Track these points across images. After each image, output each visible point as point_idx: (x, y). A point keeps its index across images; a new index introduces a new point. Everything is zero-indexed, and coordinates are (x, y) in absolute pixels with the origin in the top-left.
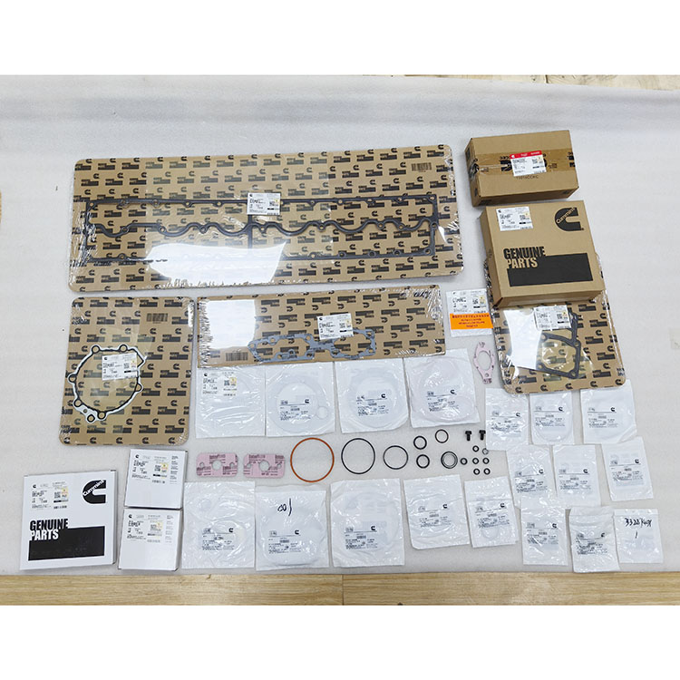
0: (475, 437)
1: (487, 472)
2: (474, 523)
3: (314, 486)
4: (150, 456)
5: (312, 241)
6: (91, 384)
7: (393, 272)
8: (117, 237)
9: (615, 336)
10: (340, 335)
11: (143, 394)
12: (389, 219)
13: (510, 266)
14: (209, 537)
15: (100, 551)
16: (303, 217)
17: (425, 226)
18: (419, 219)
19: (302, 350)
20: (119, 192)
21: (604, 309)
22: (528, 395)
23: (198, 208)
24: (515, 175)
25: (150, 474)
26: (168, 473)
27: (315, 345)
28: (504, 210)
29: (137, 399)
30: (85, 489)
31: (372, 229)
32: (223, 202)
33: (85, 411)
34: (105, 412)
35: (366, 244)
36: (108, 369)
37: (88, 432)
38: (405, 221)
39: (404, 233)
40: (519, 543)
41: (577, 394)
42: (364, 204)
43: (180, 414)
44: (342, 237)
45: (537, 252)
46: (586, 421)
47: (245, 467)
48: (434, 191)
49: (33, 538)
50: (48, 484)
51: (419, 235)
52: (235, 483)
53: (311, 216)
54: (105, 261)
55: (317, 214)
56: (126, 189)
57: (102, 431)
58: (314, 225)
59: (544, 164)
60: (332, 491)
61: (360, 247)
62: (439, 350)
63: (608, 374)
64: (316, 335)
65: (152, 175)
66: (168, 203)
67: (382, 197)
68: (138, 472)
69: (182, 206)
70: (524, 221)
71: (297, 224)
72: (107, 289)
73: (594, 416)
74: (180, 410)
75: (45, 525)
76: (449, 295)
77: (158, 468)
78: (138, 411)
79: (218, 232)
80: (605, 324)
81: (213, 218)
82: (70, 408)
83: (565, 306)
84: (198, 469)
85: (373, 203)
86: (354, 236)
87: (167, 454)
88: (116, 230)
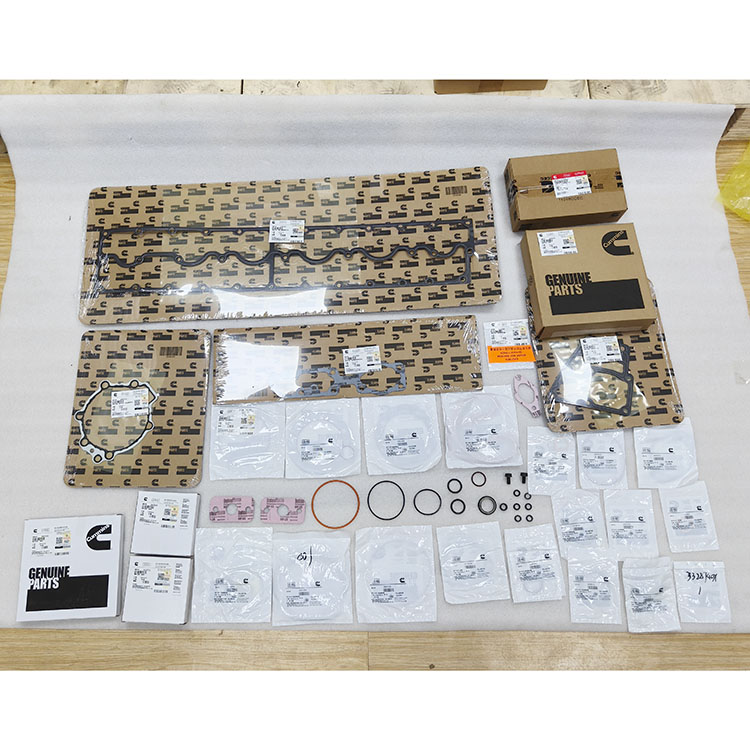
0: (516, 479)
1: (530, 519)
2: (515, 577)
3: (337, 532)
4: (160, 499)
5: (339, 269)
6: (99, 421)
7: (425, 302)
8: (131, 267)
9: (672, 370)
10: (367, 369)
11: (154, 433)
12: (421, 246)
13: (553, 293)
14: (222, 589)
15: (102, 602)
16: (328, 245)
17: (460, 253)
18: (454, 246)
19: (326, 385)
20: (134, 220)
21: (659, 340)
22: (575, 434)
23: (217, 236)
24: (557, 196)
25: (159, 519)
26: (178, 518)
27: (339, 379)
28: (546, 234)
29: (148, 439)
30: (89, 534)
31: (402, 256)
32: (243, 230)
33: (92, 451)
34: (113, 452)
35: (396, 272)
36: (117, 406)
37: (94, 473)
38: (439, 247)
39: (438, 260)
40: (567, 598)
41: (629, 433)
42: (394, 230)
43: (193, 455)
44: (370, 265)
45: (583, 278)
46: (640, 463)
47: (263, 512)
48: (470, 215)
49: (32, 587)
50: (50, 528)
51: (453, 262)
52: (251, 529)
53: (337, 243)
54: (117, 293)
55: (344, 241)
56: (142, 217)
57: (109, 472)
58: (341, 253)
59: (588, 185)
60: (357, 539)
61: (390, 275)
62: (476, 385)
63: (664, 411)
64: (341, 370)
65: (169, 202)
66: (185, 231)
67: (413, 223)
68: (146, 516)
69: (200, 235)
70: (568, 245)
71: (323, 252)
72: (119, 322)
73: (649, 457)
74: (193, 450)
75: (45, 572)
76: (488, 326)
77: (167, 512)
78: (149, 451)
79: (237, 261)
80: (661, 356)
81: (233, 247)
82: (77, 447)
83: (615, 337)
84: (212, 514)
85: (405, 229)
86: (383, 264)
87: (178, 497)
88: (130, 260)
